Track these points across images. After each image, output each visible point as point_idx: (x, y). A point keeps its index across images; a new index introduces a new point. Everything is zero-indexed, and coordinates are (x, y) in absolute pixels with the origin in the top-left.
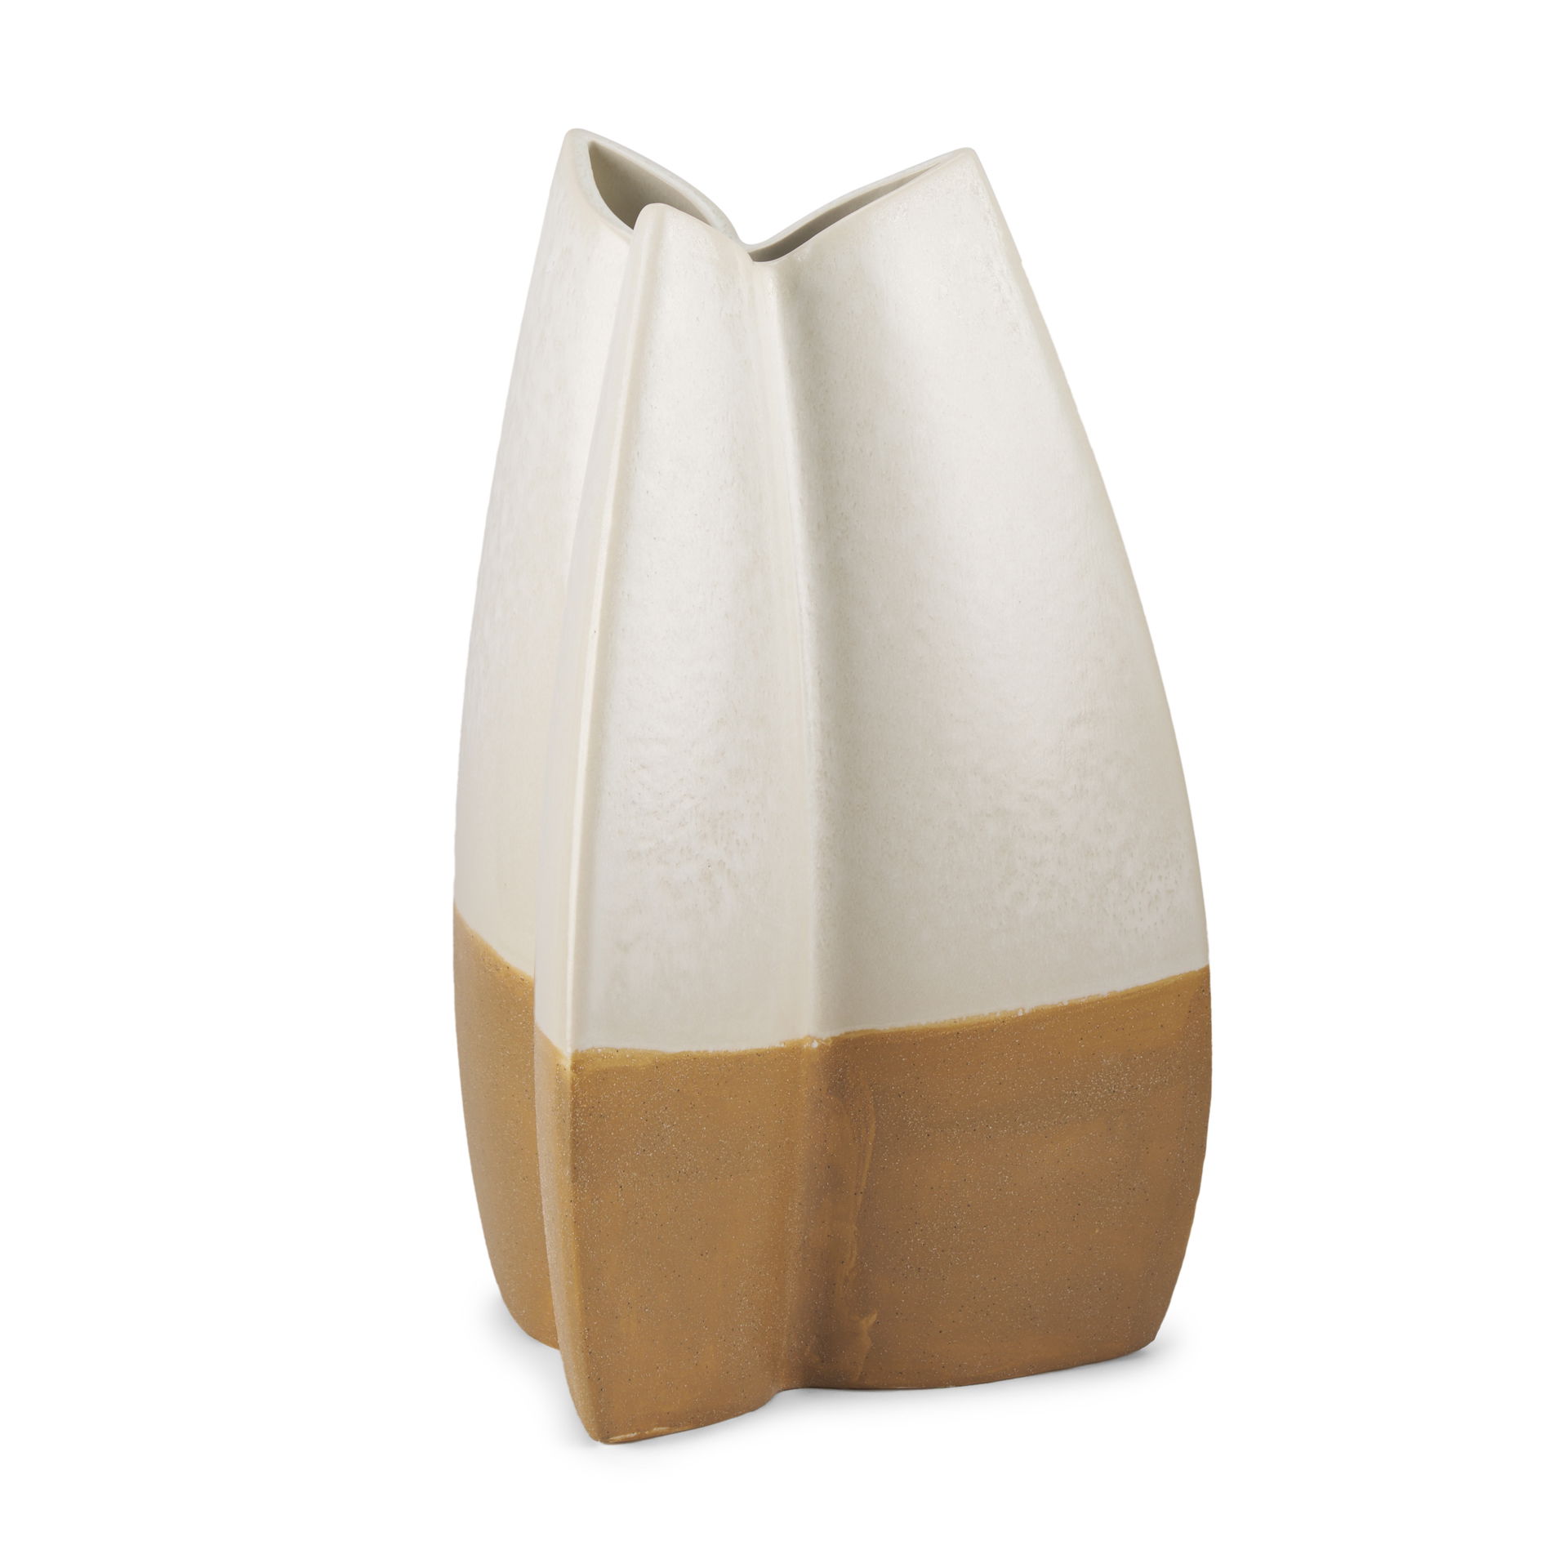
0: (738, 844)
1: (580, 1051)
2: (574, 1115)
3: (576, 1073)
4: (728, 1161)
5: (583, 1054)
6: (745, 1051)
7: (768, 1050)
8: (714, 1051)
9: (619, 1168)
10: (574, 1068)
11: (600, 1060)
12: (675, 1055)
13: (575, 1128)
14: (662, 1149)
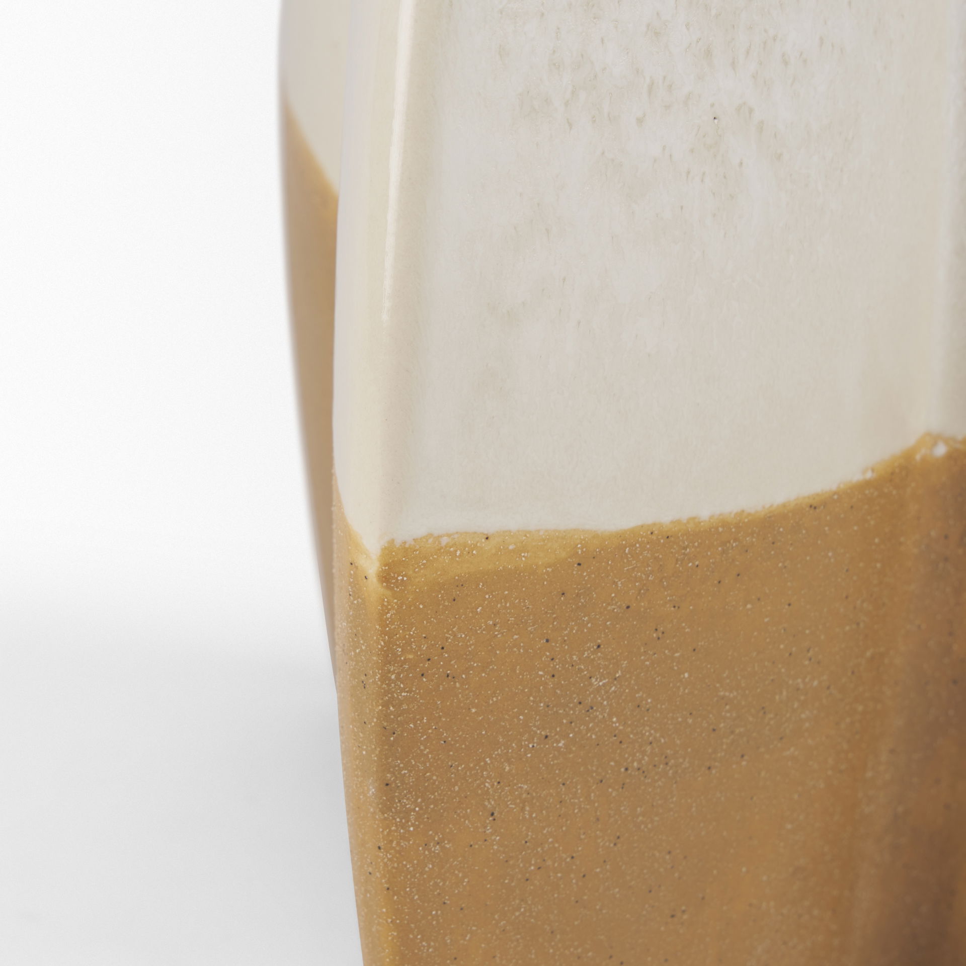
0: (786, 63)
1: (398, 543)
2: (385, 678)
3: (392, 589)
4: (737, 731)
5: (406, 550)
6: (784, 505)
7: (835, 493)
8: (711, 517)
9: (489, 777)
10: (387, 577)
11: (447, 559)
12: (621, 535)
13: (386, 705)
14: (588, 730)
